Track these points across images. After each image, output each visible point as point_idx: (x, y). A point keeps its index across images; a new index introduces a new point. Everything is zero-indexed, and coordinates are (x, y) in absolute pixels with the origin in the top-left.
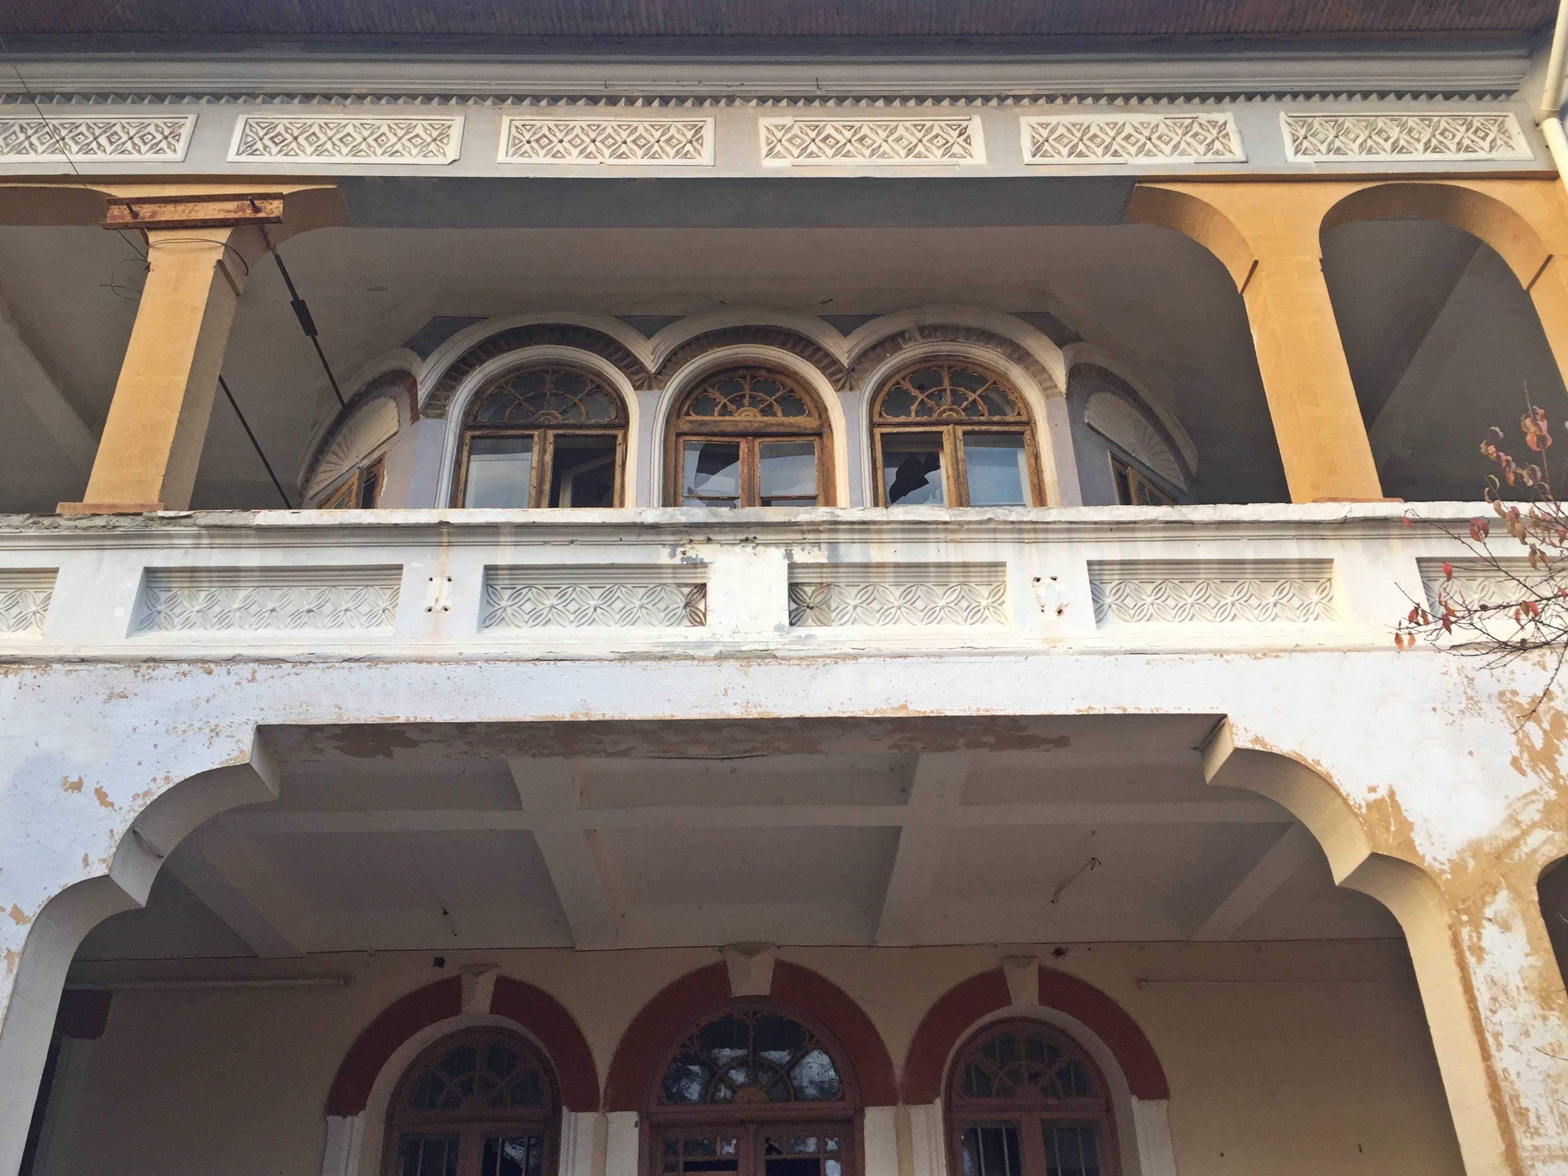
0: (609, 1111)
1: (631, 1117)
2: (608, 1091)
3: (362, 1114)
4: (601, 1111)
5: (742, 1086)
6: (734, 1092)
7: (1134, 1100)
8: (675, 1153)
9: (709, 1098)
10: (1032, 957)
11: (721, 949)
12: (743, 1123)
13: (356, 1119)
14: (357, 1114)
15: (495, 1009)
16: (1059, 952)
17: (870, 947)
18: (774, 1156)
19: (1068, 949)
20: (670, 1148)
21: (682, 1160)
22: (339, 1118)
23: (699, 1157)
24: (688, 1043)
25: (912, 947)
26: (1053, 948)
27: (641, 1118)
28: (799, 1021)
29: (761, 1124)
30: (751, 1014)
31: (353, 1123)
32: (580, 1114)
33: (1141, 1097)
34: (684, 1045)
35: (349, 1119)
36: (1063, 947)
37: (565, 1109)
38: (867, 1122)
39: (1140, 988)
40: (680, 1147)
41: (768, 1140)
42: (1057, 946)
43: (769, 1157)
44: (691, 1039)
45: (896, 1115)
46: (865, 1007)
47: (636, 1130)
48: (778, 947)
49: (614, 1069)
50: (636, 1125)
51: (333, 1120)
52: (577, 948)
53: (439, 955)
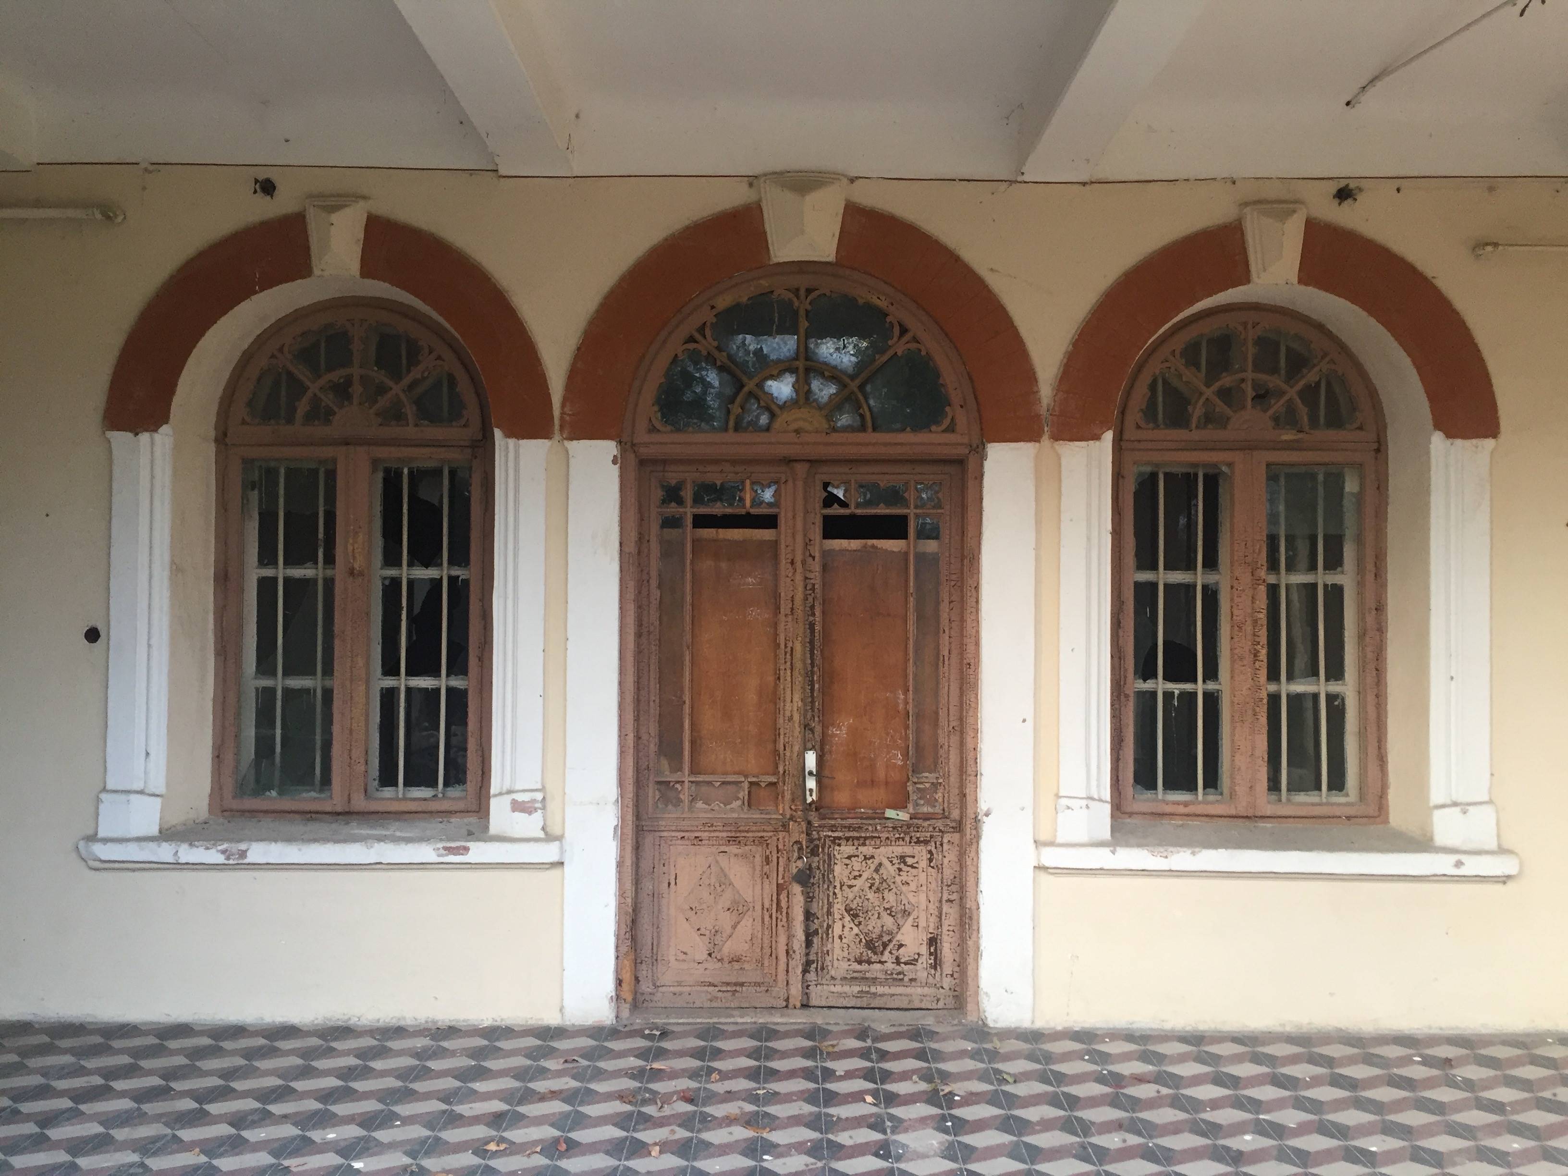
0: (571, 438)
1: (609, 448)
2: (567, 410)
3: (164, 429)
4: (557, 436)
5: (785, 406)
6: (773, 416)
7: (1437, 440)
8: (680, 502)
9: (731, 424)
10: (1296, 202)
11: (752, 180)
12: (789, 461)
13: (157, 437)
14: (156, 430)
15: (368, 270)
16: (1344, 194)
17: (1011, 182)
18: (836, 510)
19: (1360, 190)
20: (673, 495)
21: (689, 511)
22: (129, 435)
23: (718, 509)
24: (698, 336)
25: (1084, 184)
26: (1333, 188)
27: (623, 451)
28: (882, 304)
29: (814, 462)
30: (802, 292)
31: (152, 444)
32: (524, 442)
33: (1451, 434)
34: (691, 339)
35: (145, 437)
36: (1353, 185)
37: (498, 433)
38: (988, 465)
39: (1478, 256)
40: (688, 494)
41: (826, 485)
42: (1343, 183)
43: (829, 511)
44: (701, 330)
45: (1037, 458)
46: (995, 283)
47: (615, 470)
48: (852, 180)
49: (573, 375)
50: (614, 462)
51: (120, 439)
52: (502, 172)
53: (262, 175)
